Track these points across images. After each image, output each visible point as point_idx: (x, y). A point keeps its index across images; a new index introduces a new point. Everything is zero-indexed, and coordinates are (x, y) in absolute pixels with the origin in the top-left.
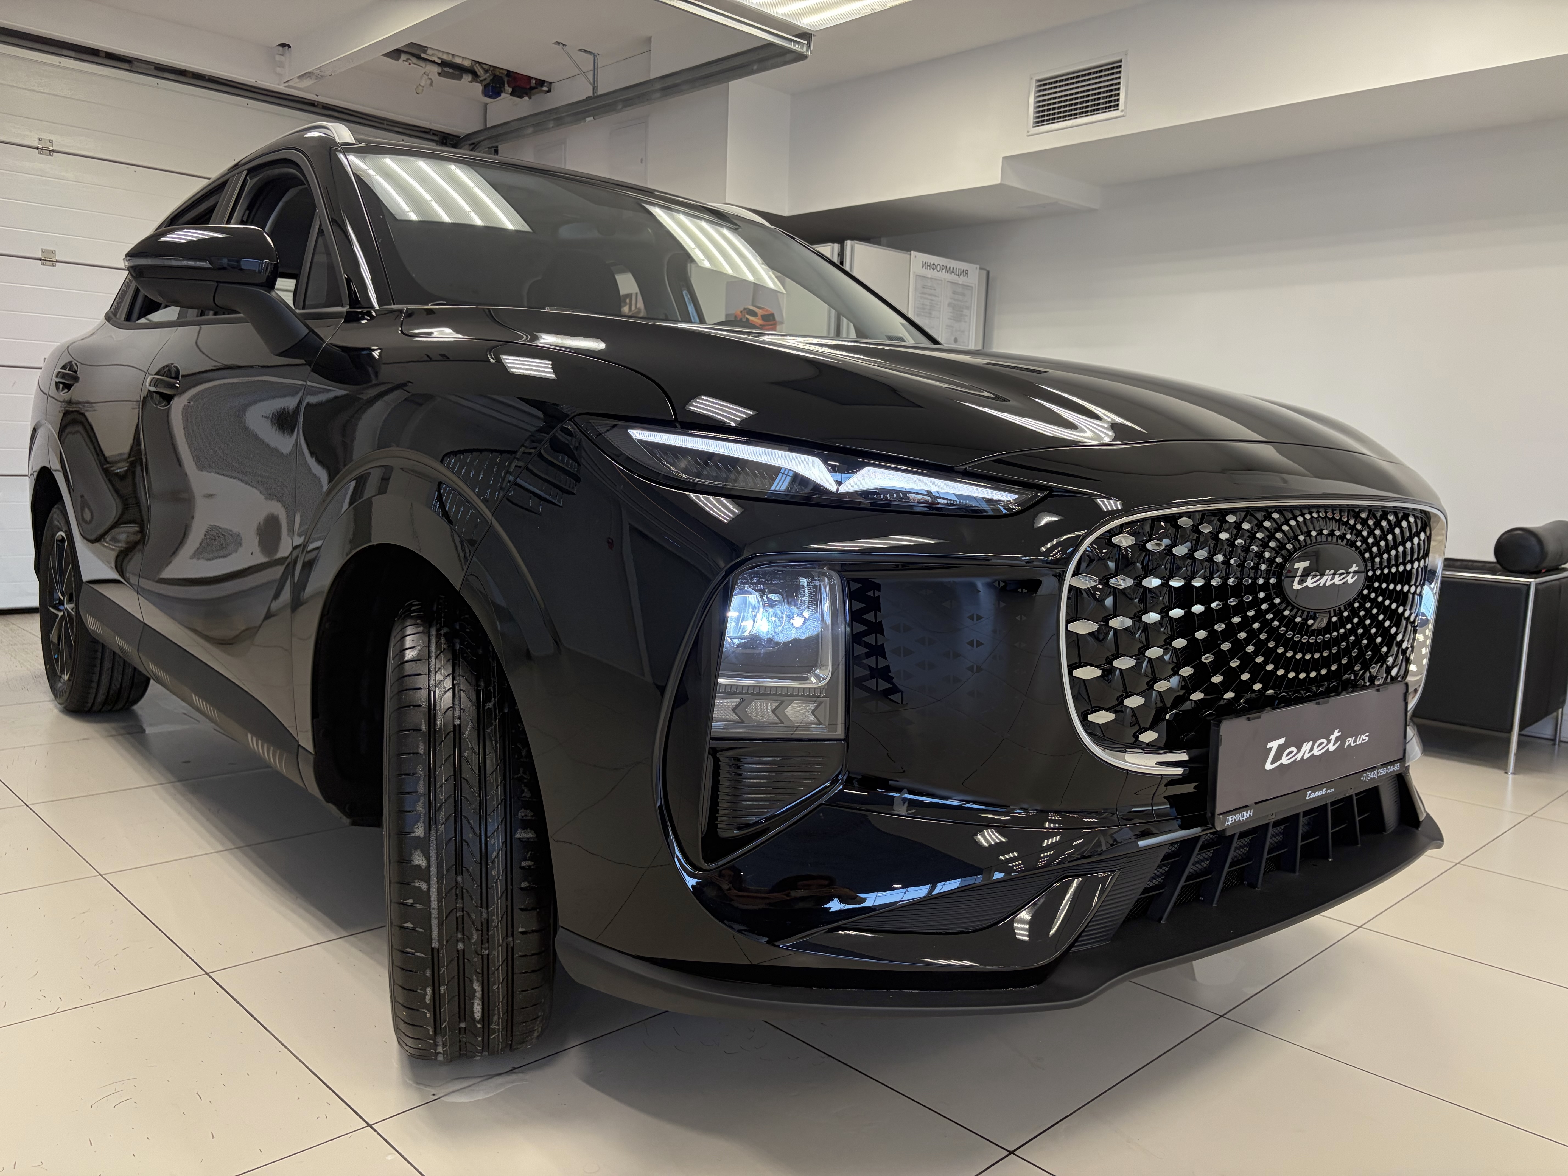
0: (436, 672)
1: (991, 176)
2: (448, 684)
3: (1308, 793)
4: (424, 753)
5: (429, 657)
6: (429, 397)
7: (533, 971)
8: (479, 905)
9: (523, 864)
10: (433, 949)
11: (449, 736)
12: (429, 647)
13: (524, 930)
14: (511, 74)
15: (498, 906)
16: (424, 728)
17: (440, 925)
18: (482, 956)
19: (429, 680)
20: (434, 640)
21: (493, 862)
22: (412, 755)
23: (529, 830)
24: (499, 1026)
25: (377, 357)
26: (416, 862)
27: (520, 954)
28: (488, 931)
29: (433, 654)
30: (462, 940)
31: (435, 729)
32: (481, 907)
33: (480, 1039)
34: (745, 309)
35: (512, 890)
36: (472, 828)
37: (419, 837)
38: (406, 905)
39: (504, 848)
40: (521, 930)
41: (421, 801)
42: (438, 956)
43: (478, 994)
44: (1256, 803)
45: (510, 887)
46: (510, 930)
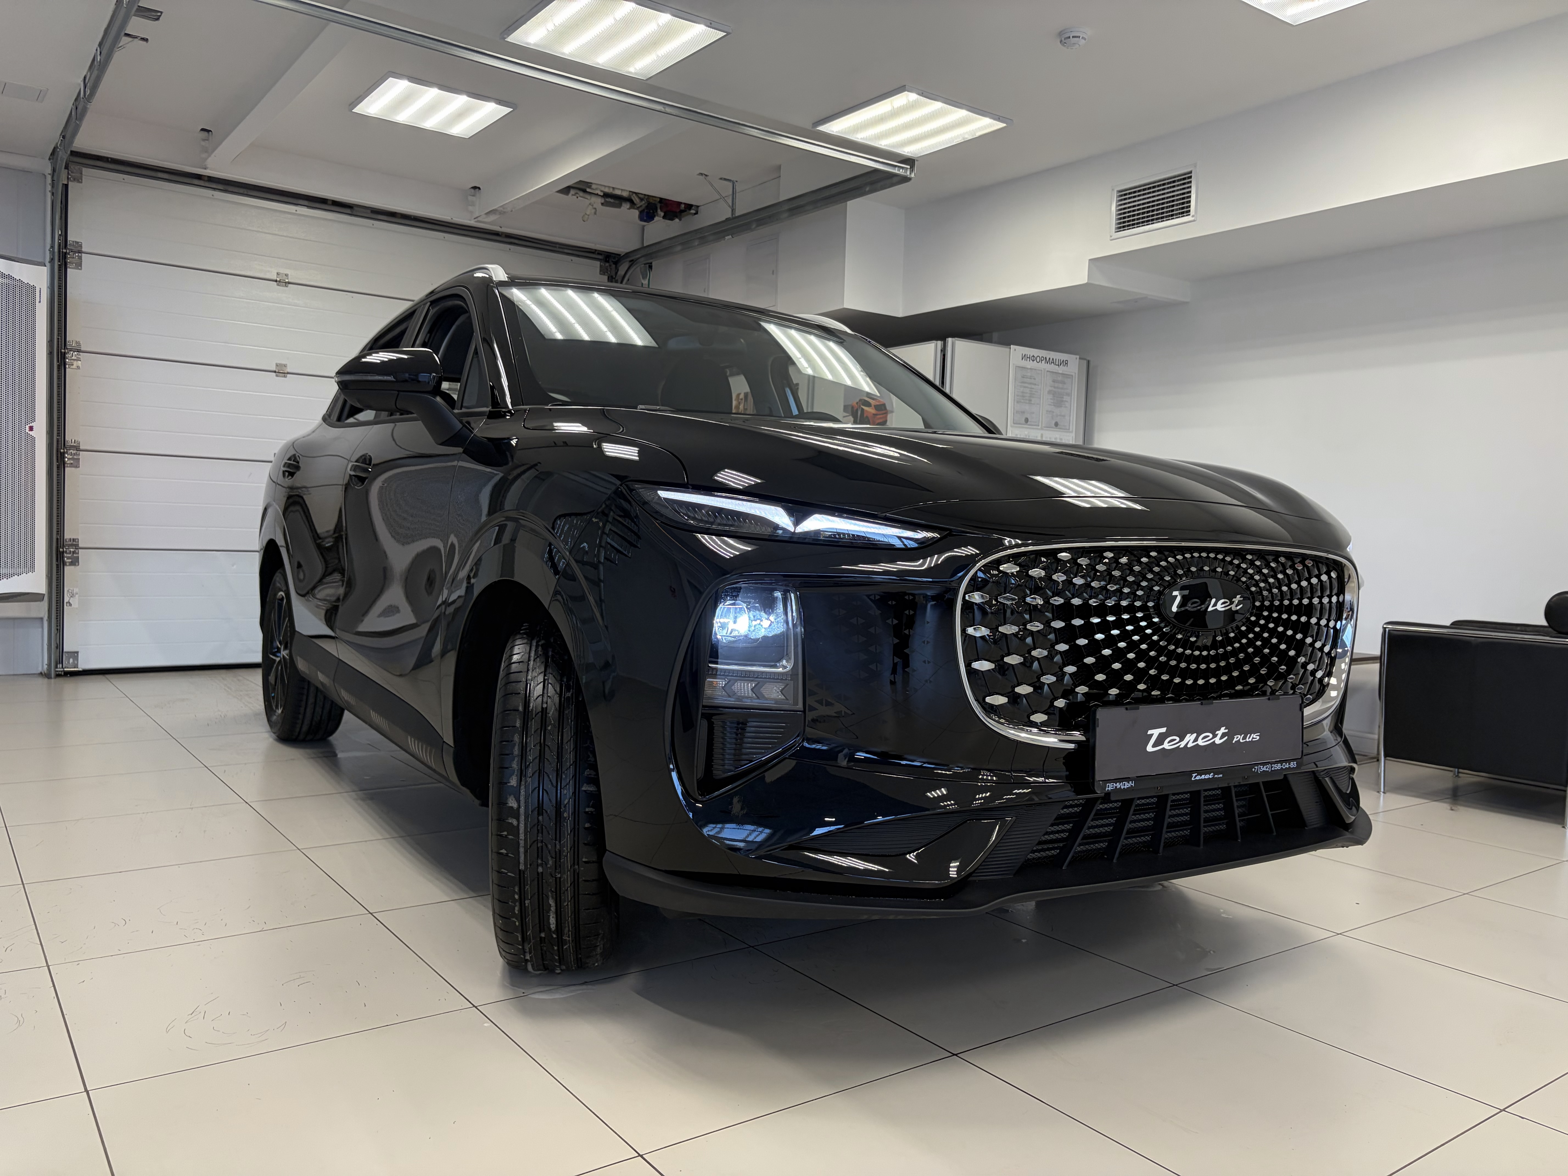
0: (533, 670)
1: (1079, 276)
2: (541, 678)
3: (1194, 775)
4: (520, 727)
5: (529, 660)
6: (549, 474)
7: (593, 894)
8: (554, 838)
9: (587, 810)
10: (520, 870)
11: (538, 715)
12: (530, 653)
13: (587, 860)
14: (663, 201)
15: (567, 840)
16: (521, 709)
17: (526, 852)
18: (556, 878)
19: (527, 676)
20: (534, 649)
21: (565, 806)
22: (511, 728)
23: (592, 785)
24: (569, 937)
25: (514, 445)
26: (510, 805)
27: (584, 878)
28: (560, 859)
29: (532, 658)
30: (542, 865)
31: (529, 710)
32: (556, 840)
33: (556, 948)
34: (860, 400)
35: (578, 829)
36: (550, 781)
37: (513, 786)
38: (501, 836)
39: (573, 798)
40: (584, 860)
41: (516, 760)
42: (524, 876)
43: (553, 909)
44: (1137, 777)
45: (577, 827)
46: (576, 860)
